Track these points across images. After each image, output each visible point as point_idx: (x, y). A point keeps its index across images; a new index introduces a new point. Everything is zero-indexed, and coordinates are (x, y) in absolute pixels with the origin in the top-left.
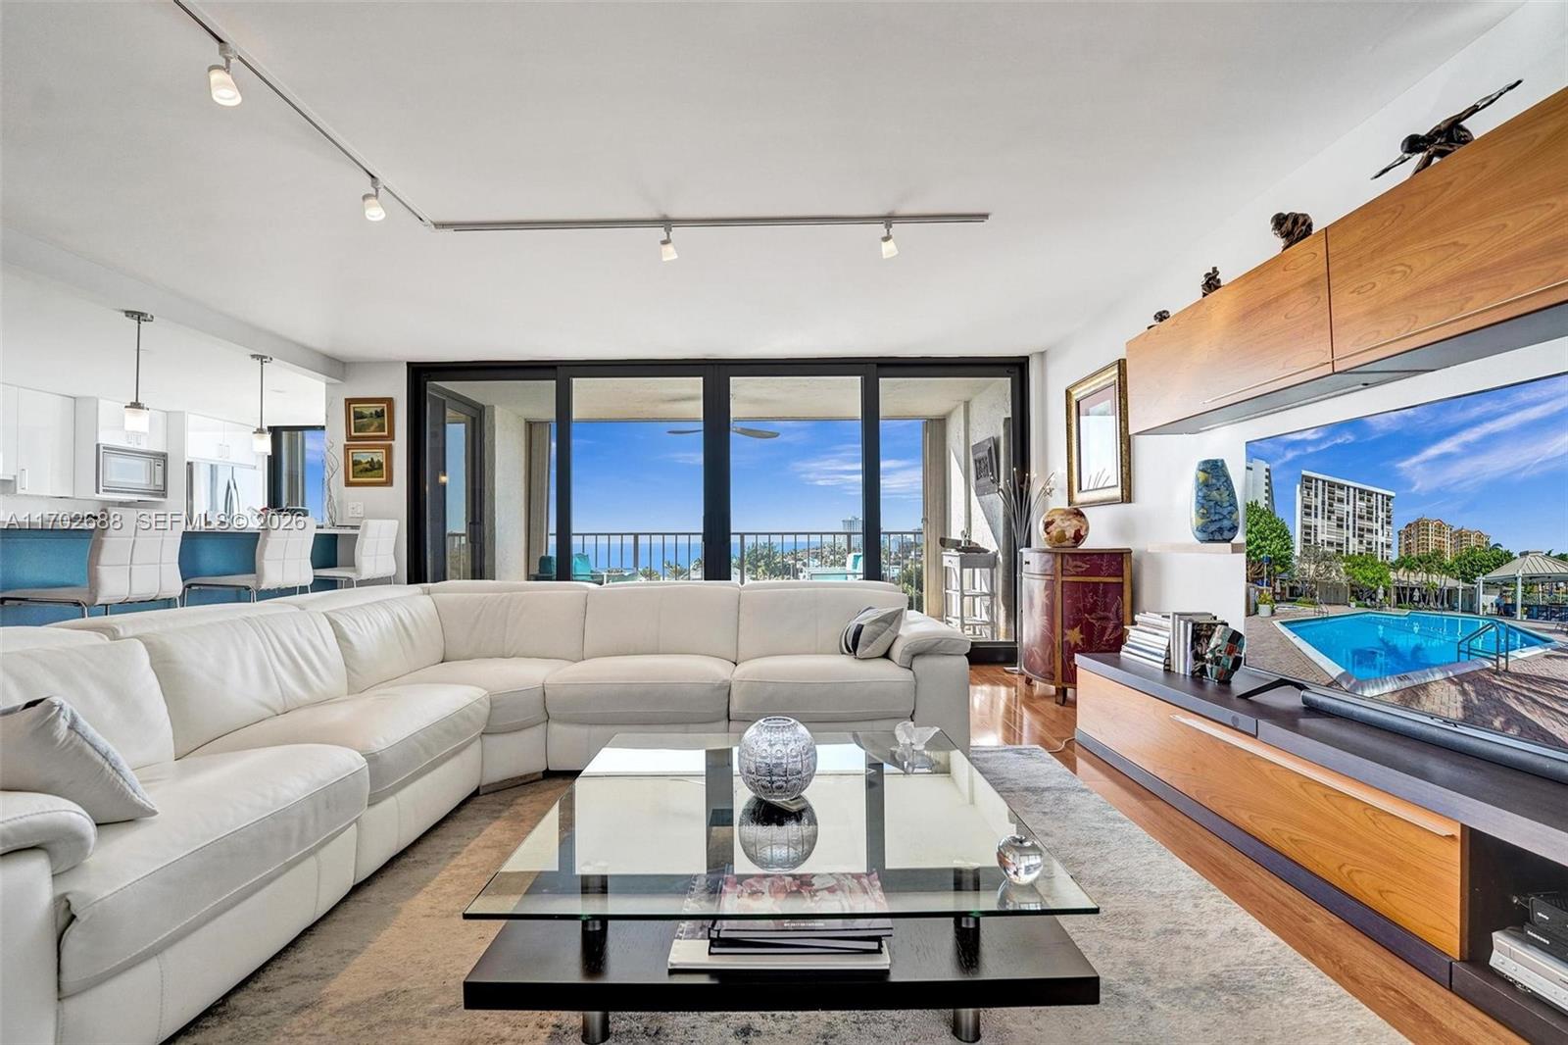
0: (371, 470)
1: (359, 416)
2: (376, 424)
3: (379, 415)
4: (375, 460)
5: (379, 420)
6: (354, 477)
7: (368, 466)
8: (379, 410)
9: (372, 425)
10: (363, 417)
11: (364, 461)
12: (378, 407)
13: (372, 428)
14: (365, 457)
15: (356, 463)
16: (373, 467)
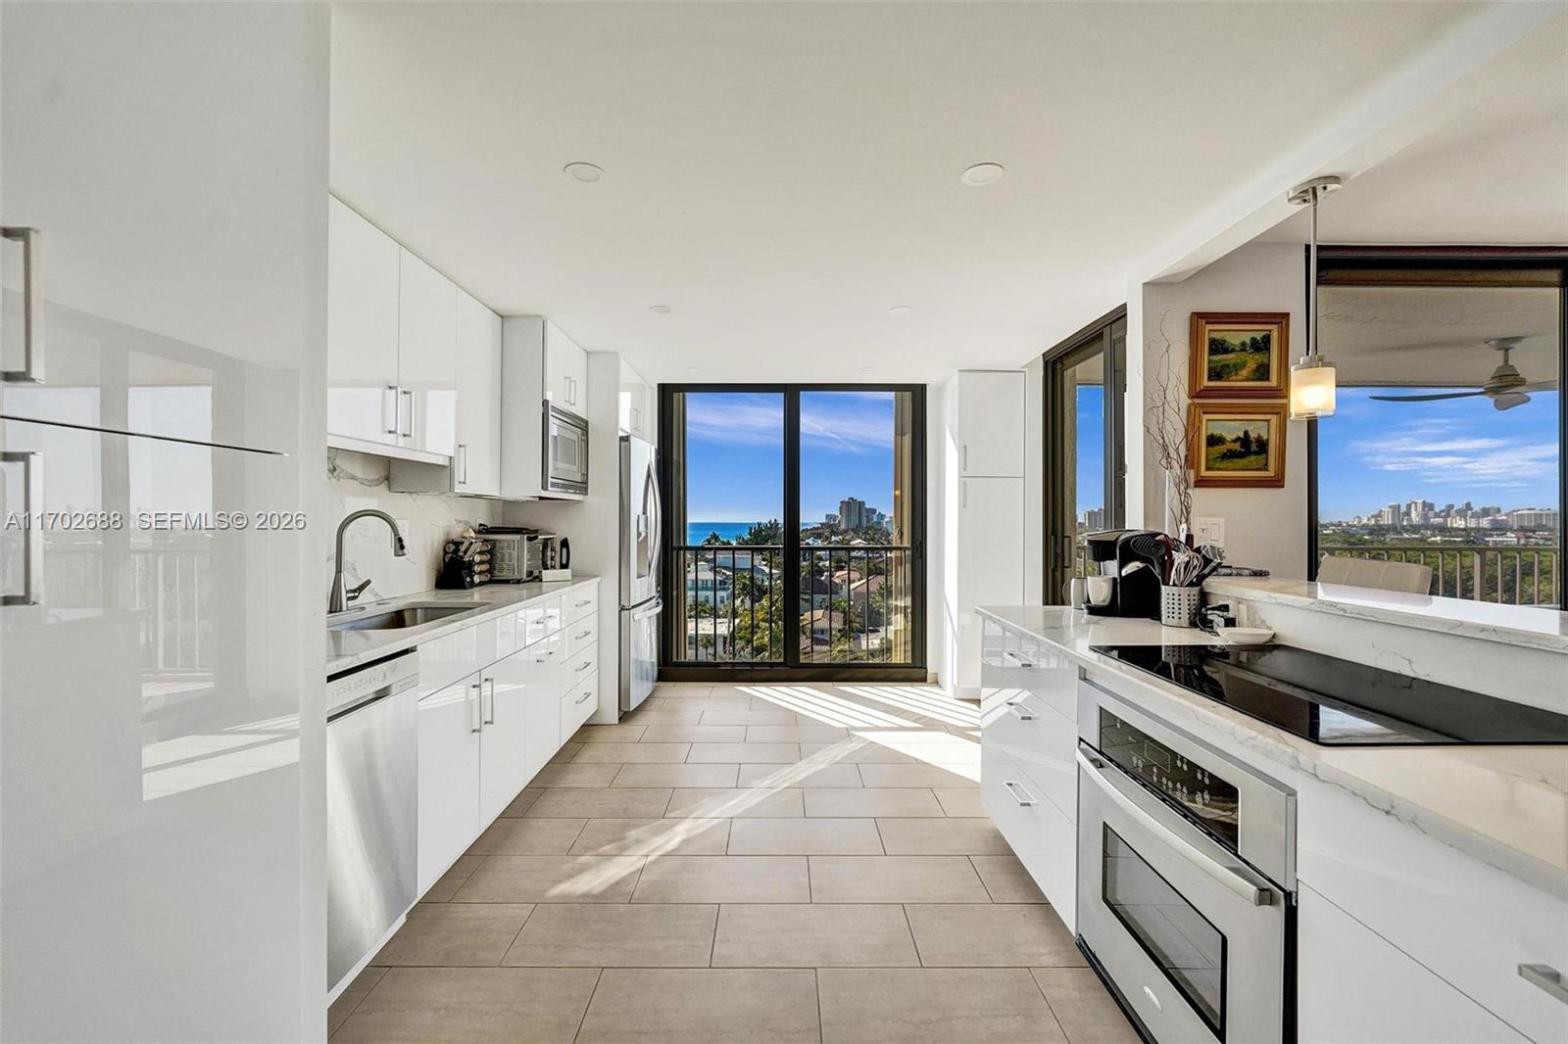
0: (1241, 455)
1: (1217, 347)
2: (1251, 365)
3: (1261, 346)
4: (1253, 435)
5: (1259, 358)
6: (1208, 469)
7: (1237, 446)
8: (1259, 336)
9: (1243, 365)
10: (1226, 351)
11: (1229, 437)
12: (1256, 331)
13: (1244, 373)
14: (1230, 428)
15: (1214, 441)
16: (1251, 448)
